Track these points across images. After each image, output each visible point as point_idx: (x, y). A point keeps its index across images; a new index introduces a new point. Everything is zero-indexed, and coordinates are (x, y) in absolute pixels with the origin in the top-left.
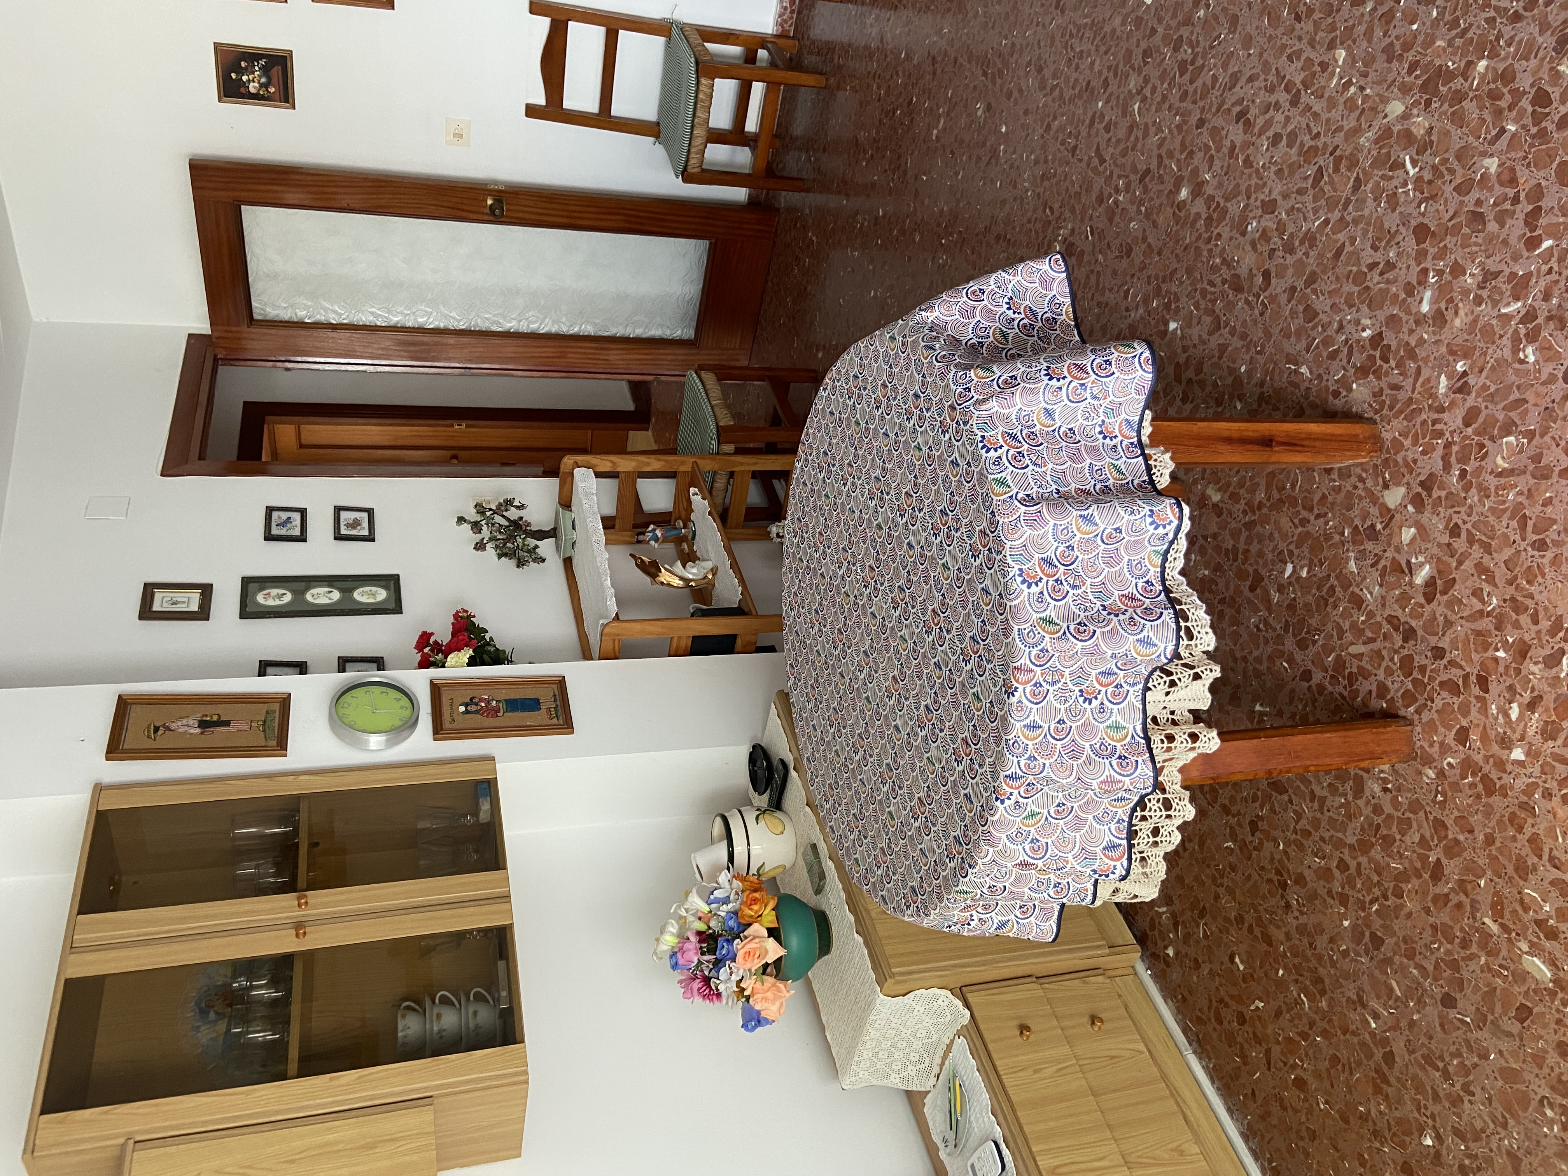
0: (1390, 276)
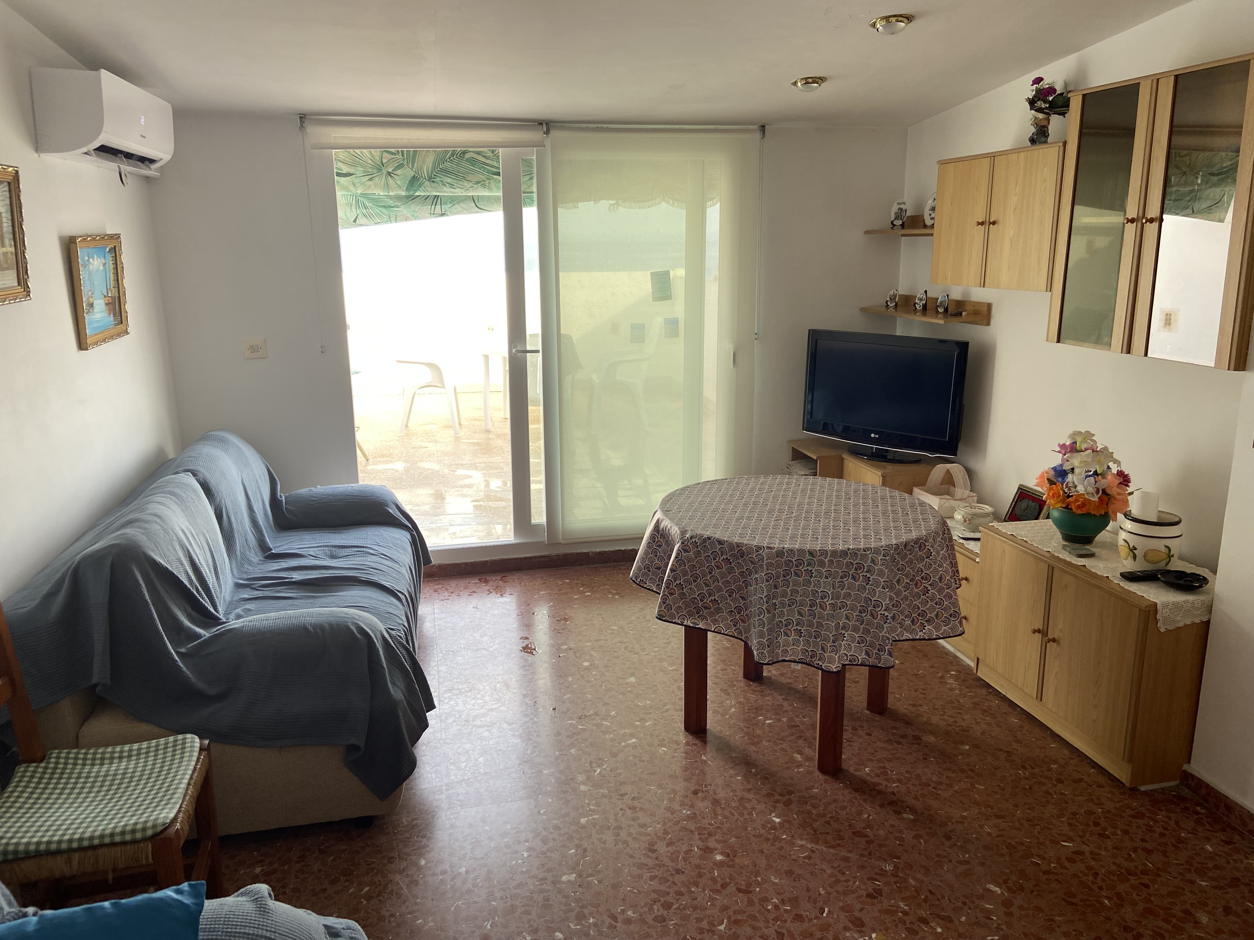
0: (638, 754)
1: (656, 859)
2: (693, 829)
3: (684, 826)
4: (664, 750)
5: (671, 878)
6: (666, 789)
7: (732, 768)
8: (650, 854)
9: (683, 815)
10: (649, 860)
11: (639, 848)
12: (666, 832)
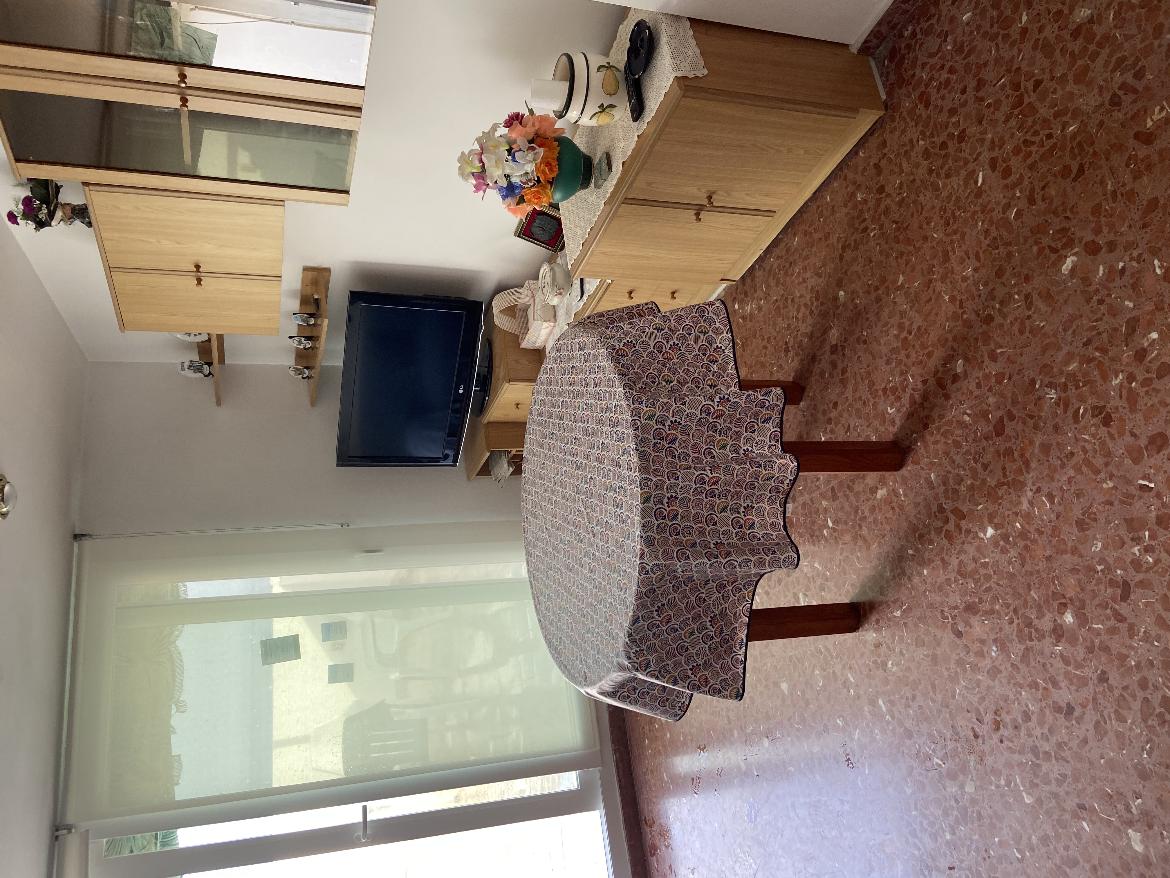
1: (1083, 706)
2: (1023, 647)
3: (1019, 658)
4: (892, 664)
5: (1116, 693)
6: (956, 673)
7: (909, 579)
8: (1076, 714)
9: (1001, 657)
10: (1087, 718)
11: (1068, 728)
12: (1034, 685)
